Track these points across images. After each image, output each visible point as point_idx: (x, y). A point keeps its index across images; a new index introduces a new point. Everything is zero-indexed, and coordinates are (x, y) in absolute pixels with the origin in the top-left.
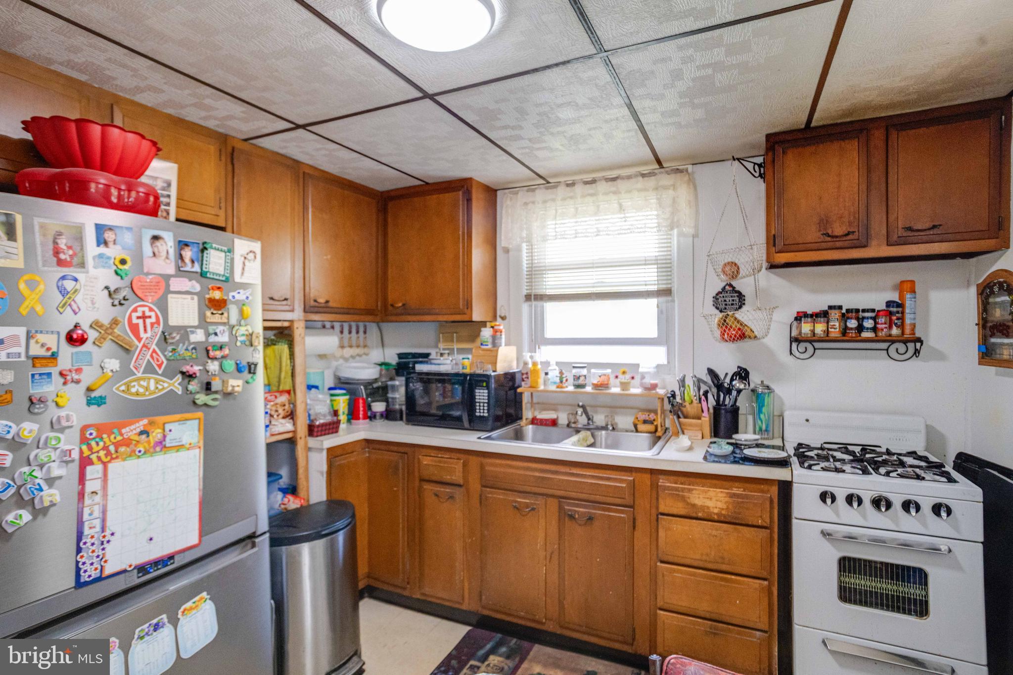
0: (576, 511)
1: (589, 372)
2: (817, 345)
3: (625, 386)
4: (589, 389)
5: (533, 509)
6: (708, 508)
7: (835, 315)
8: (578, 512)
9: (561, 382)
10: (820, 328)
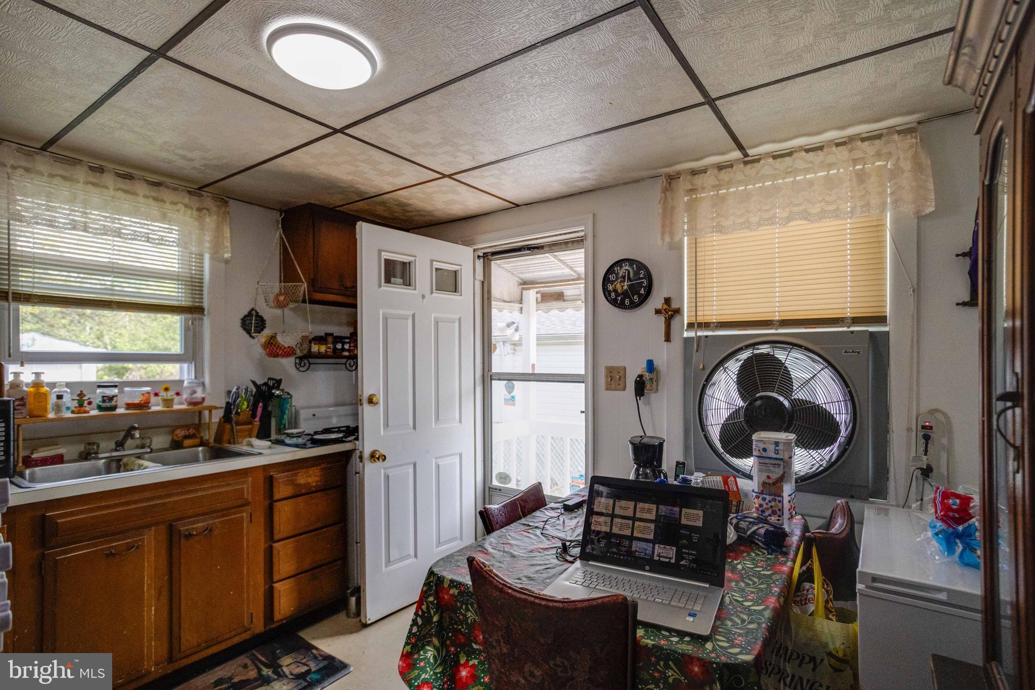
0: (192, 529)
1: (121, 391)
2: (311, 361)
3: (168, 402)
4: (120, 411)
5: (137, 548)
6: (309, 484)
7: (330, 339)
8: (196, 529)
9: (81, 405)
10: (323, 349)
